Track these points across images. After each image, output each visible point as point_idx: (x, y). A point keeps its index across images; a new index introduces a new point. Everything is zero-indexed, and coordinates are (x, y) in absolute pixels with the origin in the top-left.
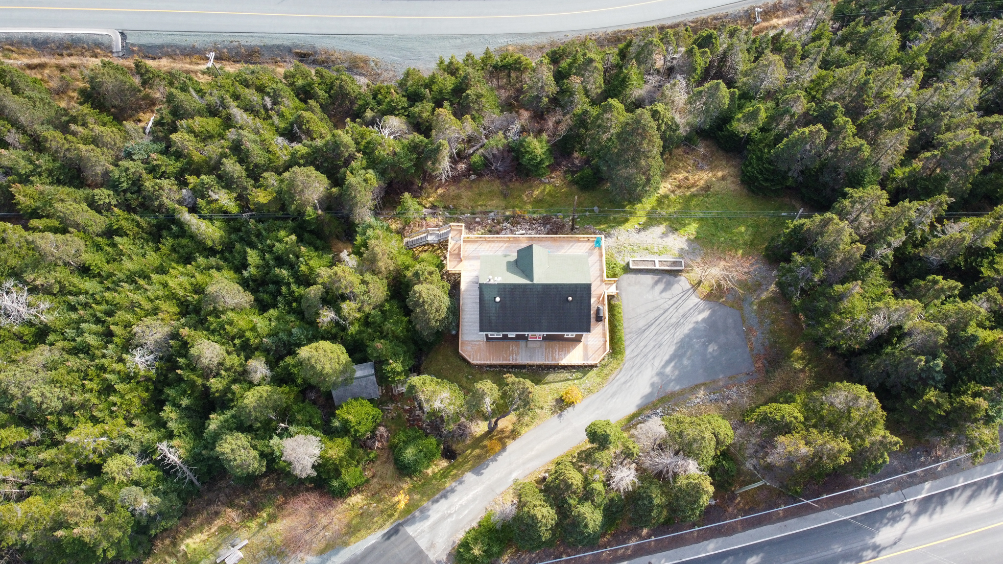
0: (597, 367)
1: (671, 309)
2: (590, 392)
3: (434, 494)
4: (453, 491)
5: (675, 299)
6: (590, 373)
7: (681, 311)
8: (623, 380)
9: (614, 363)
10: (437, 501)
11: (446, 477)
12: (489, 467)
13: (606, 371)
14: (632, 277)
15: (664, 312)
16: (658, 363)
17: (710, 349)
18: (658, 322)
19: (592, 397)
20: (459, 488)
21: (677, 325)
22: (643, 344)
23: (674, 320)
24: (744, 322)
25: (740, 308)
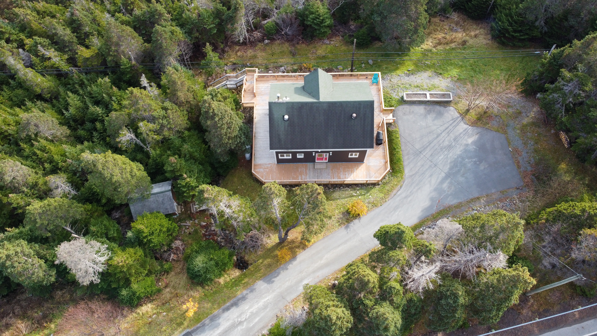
0: (379, 185)
1: (443, 134)
2: (375, 205)
3: (224, 302)
4: (244, 298)
5: (446, 126)
6: (373, 190)
7: (452, 136)
8: (404, 195)
9: (394, 181)
10: (228, 309)
11: (236, 285)
12: (280, 276)
13: (387, 188)
14: (406, 108)
15: (437, 137)
16: (435, 181)
17: (482, 167)
18: (432, 145)
19: (377, 210)
20: (251, 296)
21: (450, 147)
22: (419, 164)
23: (446, 143)
24: (509, 144)
25: (505, 133)
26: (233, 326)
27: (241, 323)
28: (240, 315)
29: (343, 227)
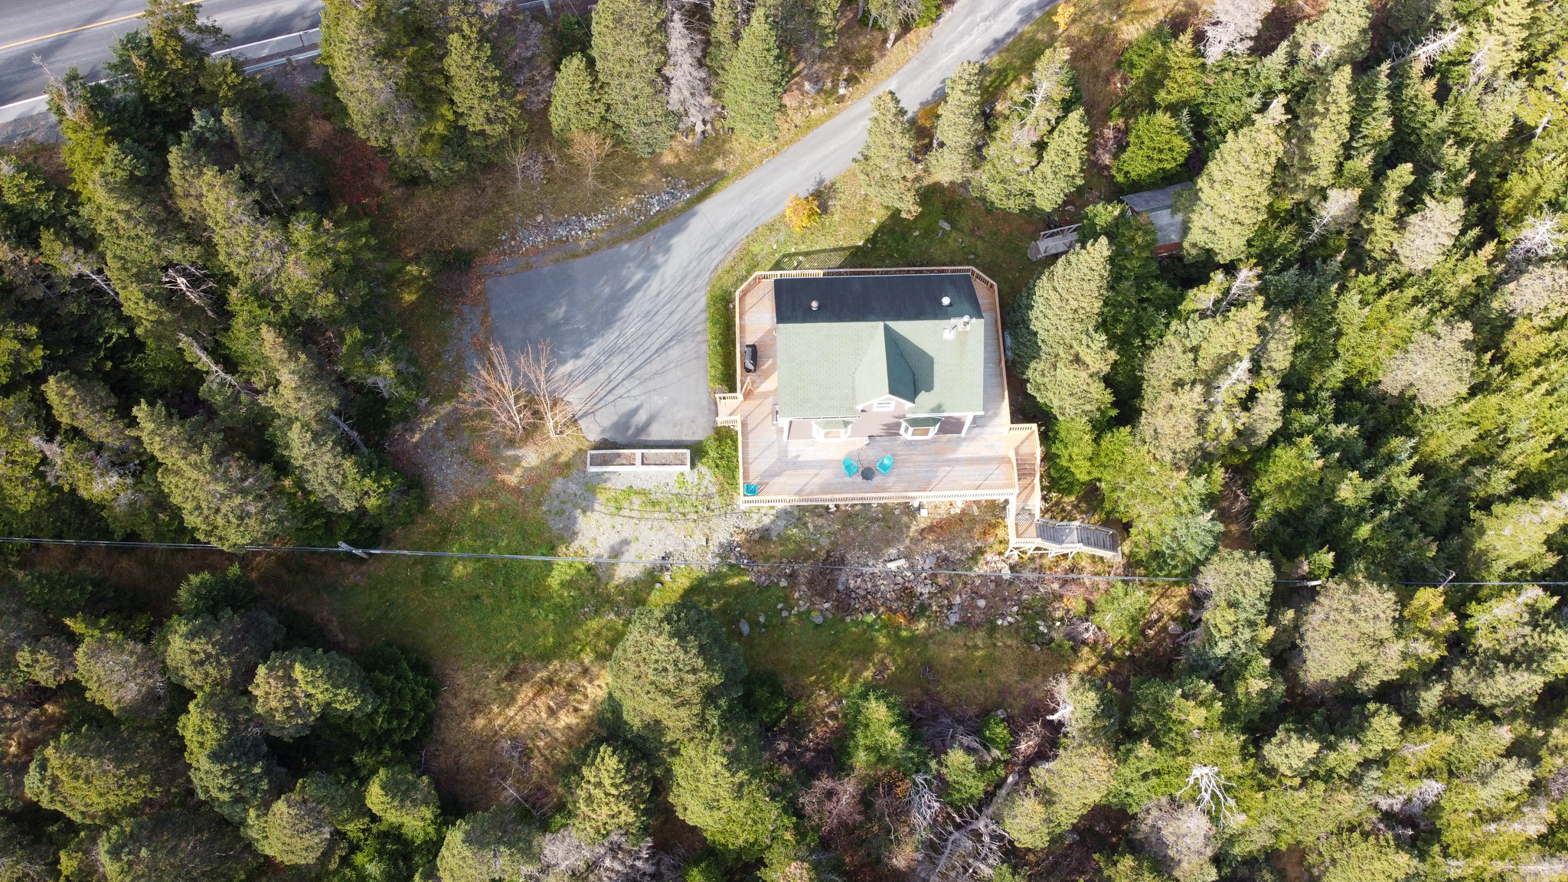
1: (620, 378)
3: (1014, 43)
5: (610, 398)
10: (1008, 34)
14: (688, 436)
15: (632, 373)
16: (654, 285)
17: (559, 313)
19: (767, 219)
20: (976, 56)
21: (611, 353)
22: (676, 316)
23: (616, 360)
26: (995, 14)
27: (986, 19)
28: (987, 29)
29: (827, 183)
